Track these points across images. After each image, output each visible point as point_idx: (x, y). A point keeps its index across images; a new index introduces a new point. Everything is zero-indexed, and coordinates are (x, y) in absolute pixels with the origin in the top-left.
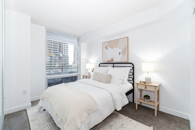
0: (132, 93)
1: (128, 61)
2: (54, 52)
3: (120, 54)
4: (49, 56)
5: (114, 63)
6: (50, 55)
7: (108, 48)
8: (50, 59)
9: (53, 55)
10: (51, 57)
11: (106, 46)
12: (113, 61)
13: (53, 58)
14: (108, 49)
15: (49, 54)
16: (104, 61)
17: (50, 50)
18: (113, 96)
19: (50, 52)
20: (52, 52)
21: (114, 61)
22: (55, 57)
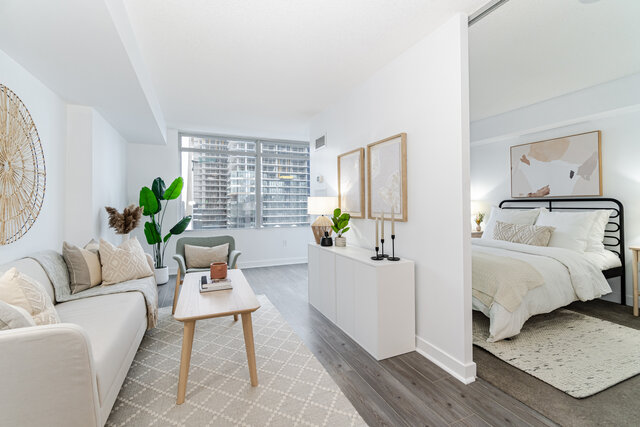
0: (619, 278)
1: (601, 195)
2: (295, 169)
3: (571, 177)
4: (282, 180)
5: (550, 201)
6: (284, 177)
7: (532, 160)
8: (286, 189)
9: (291, 177)
10: (288, 182)
11: (524, 156)
12: (548, 193)
13: (292, 186)
14: (529, 163)
15: (282, 175)
16: (517, 195)
17: (284, 161)
18: (570, 270)
19: (284, 168)
20: (289, 168)
21: (552, 194)
22: (298, 182)
